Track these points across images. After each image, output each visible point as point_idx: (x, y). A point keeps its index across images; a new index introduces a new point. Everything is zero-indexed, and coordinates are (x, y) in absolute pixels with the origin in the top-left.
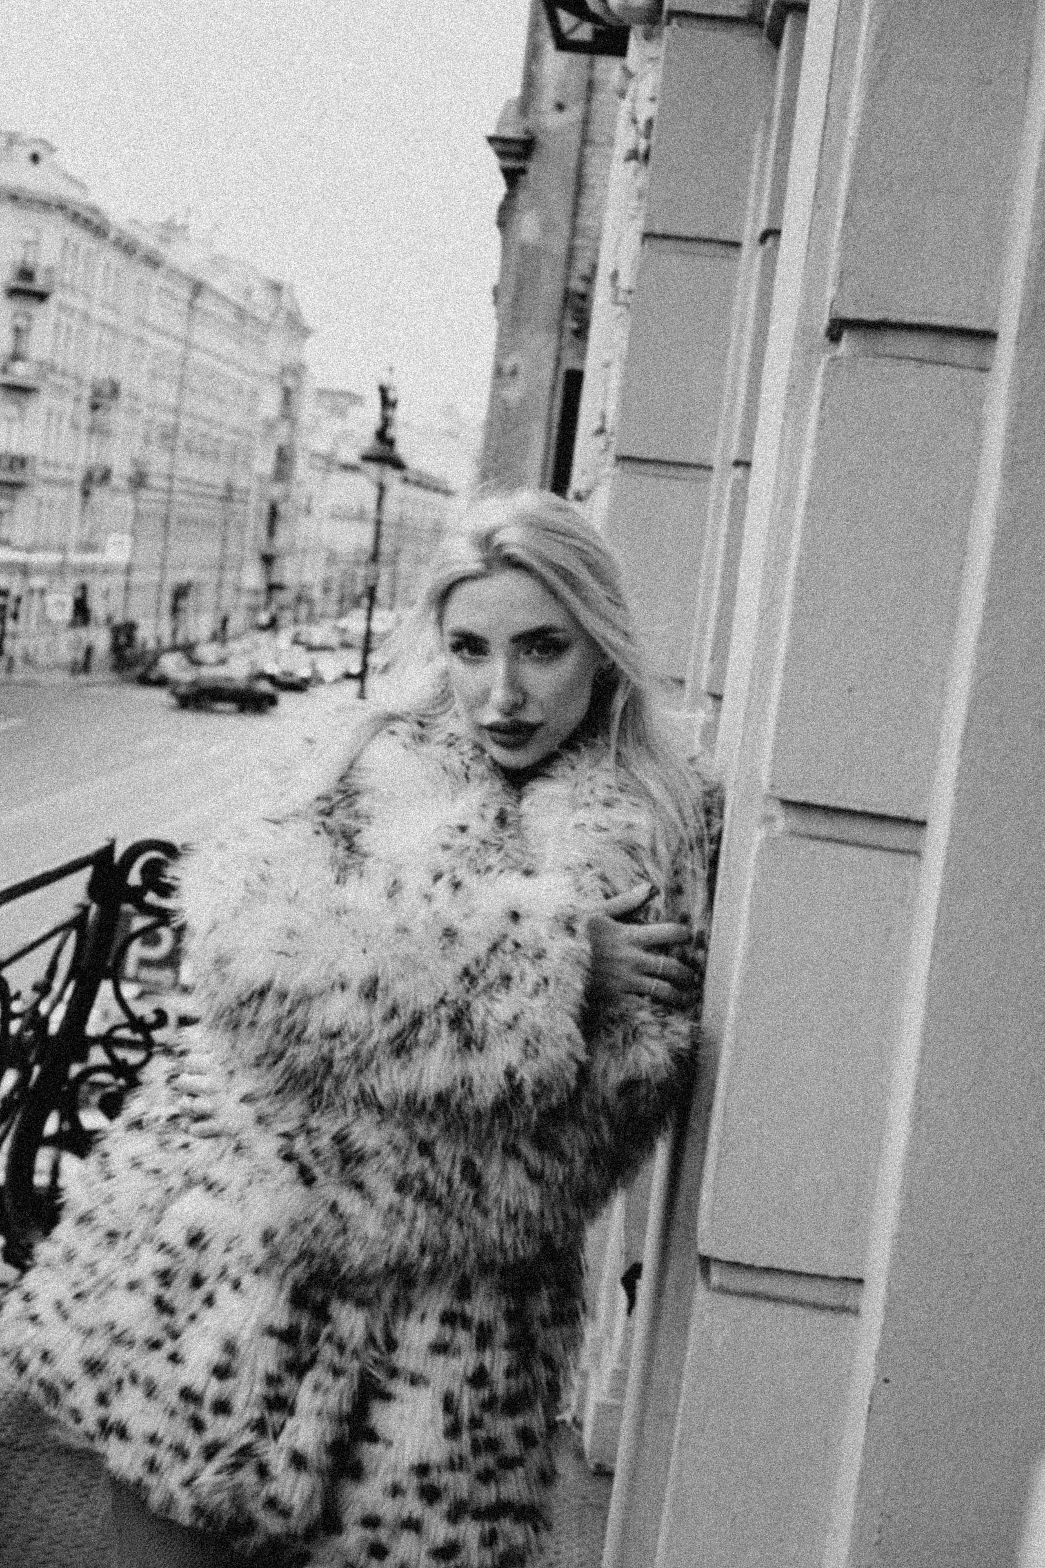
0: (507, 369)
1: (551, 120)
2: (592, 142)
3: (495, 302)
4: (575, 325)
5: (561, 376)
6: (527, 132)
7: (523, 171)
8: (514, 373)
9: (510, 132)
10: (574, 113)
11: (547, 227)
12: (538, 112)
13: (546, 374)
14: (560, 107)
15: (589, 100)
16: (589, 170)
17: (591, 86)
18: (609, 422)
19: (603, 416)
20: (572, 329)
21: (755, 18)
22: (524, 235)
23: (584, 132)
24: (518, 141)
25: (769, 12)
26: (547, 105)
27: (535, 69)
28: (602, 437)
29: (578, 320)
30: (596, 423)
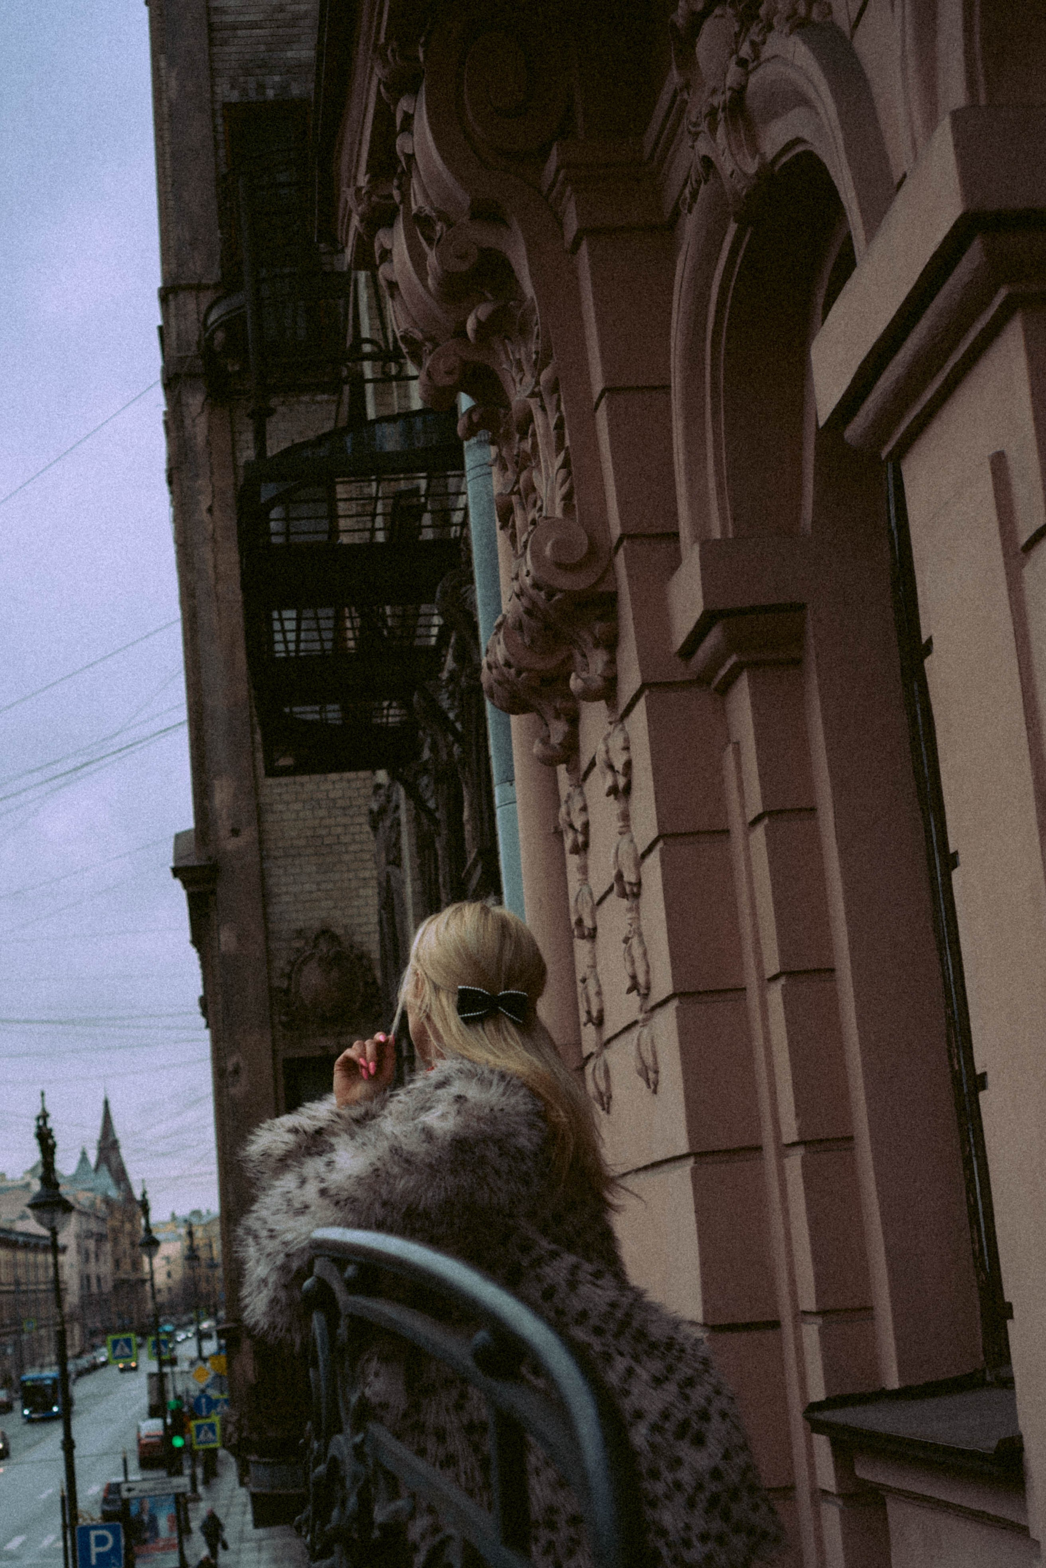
0: (230, 1068)
1: (231, 844)
2: (268, 857)
3: (205, 1013)
4: (284, 1018)
5: (280, 1066)
6: (210, 858)
7: (213, 892)
8: (236, 1071)
9: (193, 862)
10: (248, 834)
11: (243, 936)
12: (217, 840)
13: (268, 1066)
14: (235, 832)
15: (260, 821)
16: (269, 881)
17: (259, 808)
18: (641, 979)
19: (634, 977)
20: (280, 1022)
21: (702, 680)
22: (223, 948)
23: (261, 850)
24: (205, 867)
25: (723, 672)
26: (224, 832)
27: (206, 803)
28: (635, 993)
29: (286, 1014)
30: (628, 983)
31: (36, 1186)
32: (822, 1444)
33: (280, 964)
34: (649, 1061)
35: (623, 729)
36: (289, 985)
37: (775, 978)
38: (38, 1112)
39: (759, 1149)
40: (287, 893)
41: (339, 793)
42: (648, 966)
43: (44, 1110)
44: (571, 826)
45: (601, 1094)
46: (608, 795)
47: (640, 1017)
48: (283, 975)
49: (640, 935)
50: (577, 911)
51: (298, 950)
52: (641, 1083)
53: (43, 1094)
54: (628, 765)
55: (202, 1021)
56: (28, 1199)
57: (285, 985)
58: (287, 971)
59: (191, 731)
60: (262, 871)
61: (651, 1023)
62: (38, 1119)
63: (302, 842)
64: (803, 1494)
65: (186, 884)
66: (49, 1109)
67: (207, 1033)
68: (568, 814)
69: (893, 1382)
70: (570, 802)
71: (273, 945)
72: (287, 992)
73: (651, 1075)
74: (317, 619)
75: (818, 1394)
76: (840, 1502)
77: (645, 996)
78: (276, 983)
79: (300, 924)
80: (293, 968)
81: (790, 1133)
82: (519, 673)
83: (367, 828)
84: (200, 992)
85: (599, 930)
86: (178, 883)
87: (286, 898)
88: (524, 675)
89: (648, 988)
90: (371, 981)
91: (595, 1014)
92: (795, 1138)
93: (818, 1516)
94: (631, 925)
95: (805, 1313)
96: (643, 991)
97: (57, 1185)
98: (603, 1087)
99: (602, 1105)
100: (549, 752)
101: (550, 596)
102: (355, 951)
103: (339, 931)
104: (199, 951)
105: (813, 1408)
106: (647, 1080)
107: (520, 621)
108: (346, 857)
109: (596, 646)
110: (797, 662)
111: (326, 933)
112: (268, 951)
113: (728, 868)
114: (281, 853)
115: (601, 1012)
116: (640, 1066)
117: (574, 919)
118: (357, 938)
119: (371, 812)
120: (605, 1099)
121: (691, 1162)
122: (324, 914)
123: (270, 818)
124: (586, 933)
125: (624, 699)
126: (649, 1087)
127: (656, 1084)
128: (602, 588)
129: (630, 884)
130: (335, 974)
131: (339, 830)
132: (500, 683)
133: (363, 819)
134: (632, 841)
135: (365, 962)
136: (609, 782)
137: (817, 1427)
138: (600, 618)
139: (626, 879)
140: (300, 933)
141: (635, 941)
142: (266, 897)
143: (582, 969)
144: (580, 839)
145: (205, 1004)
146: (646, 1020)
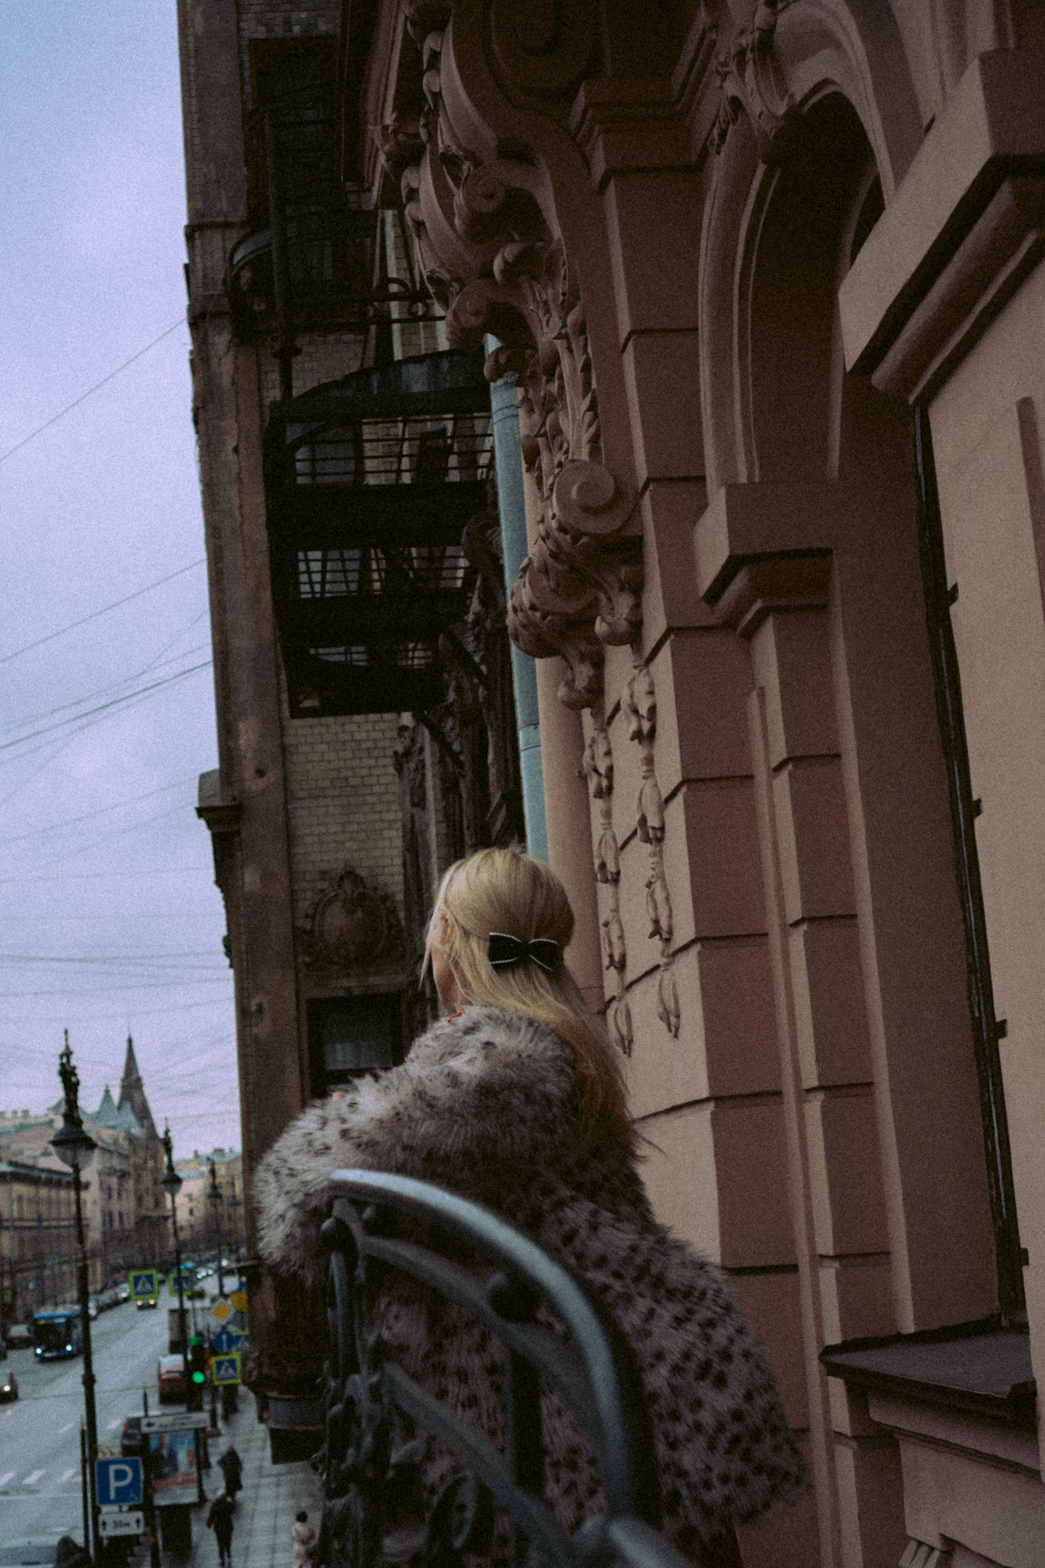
0: (254, 1008)
1: (256, 785)
2: (293, 798)
3: (229, 953)
4: (307, 959)
5: (303, 1008)
6: (234, 799)
7: (238, 833)
8: (260, 1011)
9: (217, 802)
10: (273, 776)
11: (267, 877)
12: (242, 780)
13: (291, 1007)
14: (260, 773)
15: (285, 762)
16: (293, 822)
17: (284, 750)
18: (664, 923)
19: (656, 922)
20: (305, 963)
21: (729, 624)
22: (247, 889)
23: (286, 789)
24: (227, 807)
25: (749, 617)
26: (249, 773)
27: (231, 744)
28: (658, 937)
29: (310, 954)
30: (650, 928)
31: (60, 1123)
32: (837, 1387)
33: (304, 905)
34: (671, 1004)
35: (648, 674)
36: (312, 926)
37: (796, 924)
38: (61, 1049)
39: (778, 1094)
40: (311, 834)
41: (363, 735)
42: (670, 909)
43: (67, 1048)
44: (596, 770)
45: (622, 1038)
46: (632, 739)
47: (662, 961)
48: (307, 916)
49: (663, 879)
50: (600, 856)
51: (322, 891)
52: (663, 1025)
53: (66, 1032)
54: (653, 709)
55: (227, 961)
56: (51, 1135)
57: (309, 928)
58: (311, 911)
59: (216, 672)
60: (286, 811)
61: (674, 967)
62: (61, 1057)
63: (327, 783)
64: (818, 1435)
65: (210, 825)
66: (72, 1048)
67: (231, 973)
68: (593, 758)
69: (909, 1326)
70: (594, 748)
71: (296, 888)
72: (312, 932)
73: (673, 1020)
74: (343, 560)
75: (834, 1337)
76: (854, 1444)
77: (668, 941)
78: (300, 923)
79: (323, 866)
80: (316, 910)
81: (811, 1079)
82: (544, 617)
83: (392, 770)
84: (224, 932)
85: (622, 876)
86: (202, 823)
87: (309, 840)
88: (549, 618)
89: (670, 932)
90: (395, 923)
91: (617, 958)
92: (815, 1083)
93: (832, 1458)
94: (653, 869)
95: (822, 1256)
96: (665, 936)
97: (79, 1123)
98: (624, 1030)
99: (624, 1048)
100: (574, 696)
101: (576, 539)
102: (381, 893)
103: (362, 872)
104: (222, 891)
105: (827, 1351)
106: (669, 1025)
107: (546, 565)
108: (370, 799)
109: (622, 590)
110: (823, 608)
111: (350, 874)
112: (293, 892)
113: (752, 813)
114: (306, 794)
115: (623, 956)
116: (661, 1010)
117: (597, 862)
118: (382, 879)
119: (396, 753)
120: (626, 1043)
121: (711, 1106)
122: (349, 856)
123: (295, 758)
124: (609, 877)
125: (649, 643)
126: (670, 1031)
127: (677, 1029)
128: (631, 532)
129: (654, 828)
130: (360, 914)
131: (364, 772)
132: (524, 626)
133: (389, 761)
134: (656, 785)
135: (389, 904)
136: (633, 726)
137: (833, 1370)
138: (626, 562)
139: (649, 823)
140: (323, 874)
141: (658, 886)
142: (290, 838)
143: (604, 915)
144: (605, 783)
145: (228, 943)
146: (668, 964)
